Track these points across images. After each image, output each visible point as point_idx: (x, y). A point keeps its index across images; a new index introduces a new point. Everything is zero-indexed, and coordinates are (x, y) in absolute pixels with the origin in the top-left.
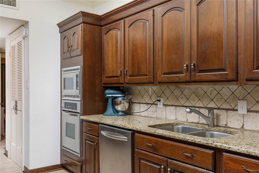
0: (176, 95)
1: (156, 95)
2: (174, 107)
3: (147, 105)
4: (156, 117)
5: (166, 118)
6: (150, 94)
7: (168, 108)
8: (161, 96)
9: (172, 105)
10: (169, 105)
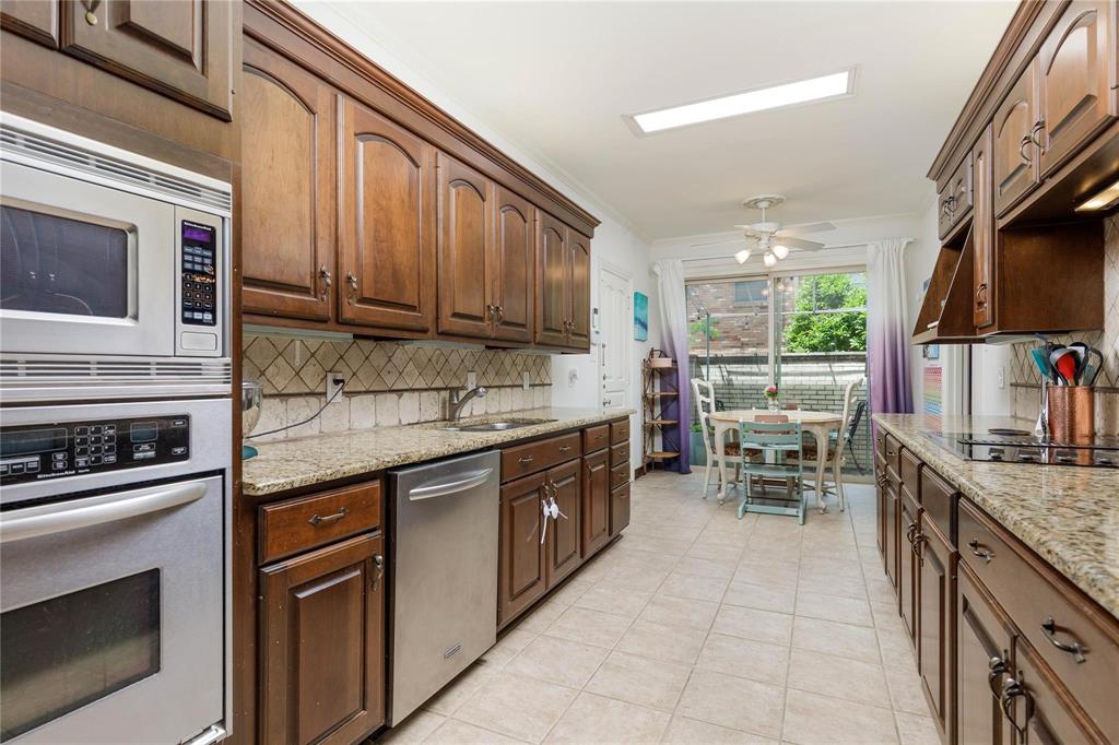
0: (375, 364)
1: (318, 365)
2: (372, 396)
3: (282, 401)
4: (321, 432)
5: (350, 429)
6: (298, 363)
7: (355, 399)
8: (335, 369)
9: (367, 392)
10: (359, 393)
